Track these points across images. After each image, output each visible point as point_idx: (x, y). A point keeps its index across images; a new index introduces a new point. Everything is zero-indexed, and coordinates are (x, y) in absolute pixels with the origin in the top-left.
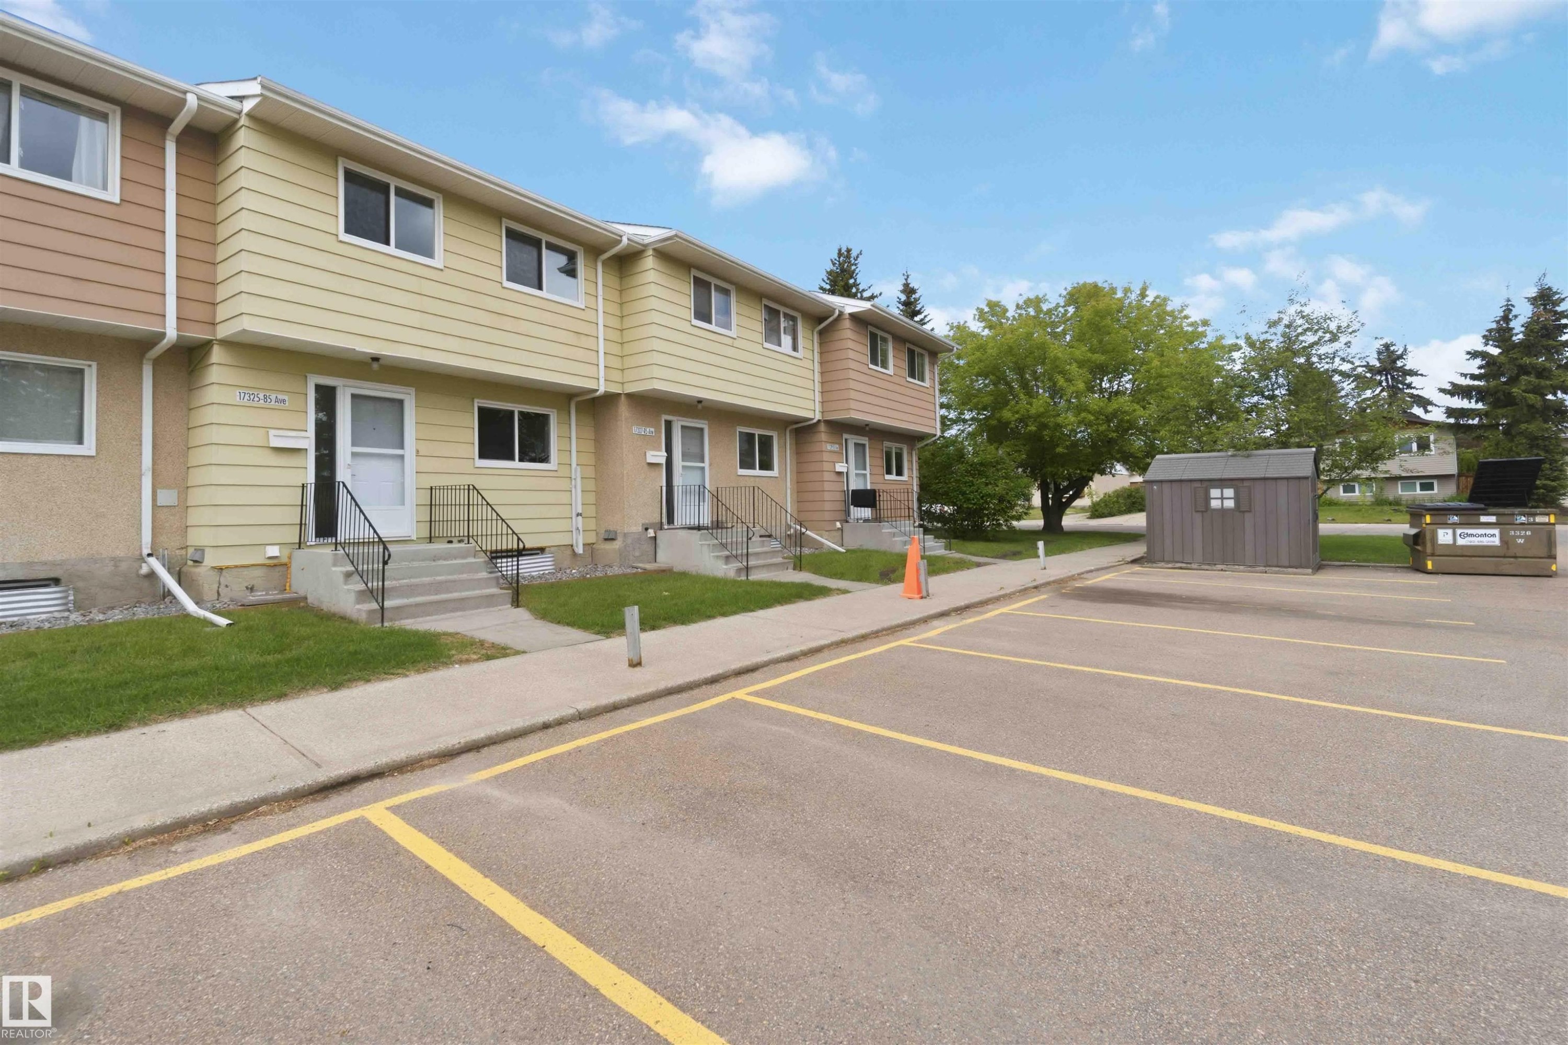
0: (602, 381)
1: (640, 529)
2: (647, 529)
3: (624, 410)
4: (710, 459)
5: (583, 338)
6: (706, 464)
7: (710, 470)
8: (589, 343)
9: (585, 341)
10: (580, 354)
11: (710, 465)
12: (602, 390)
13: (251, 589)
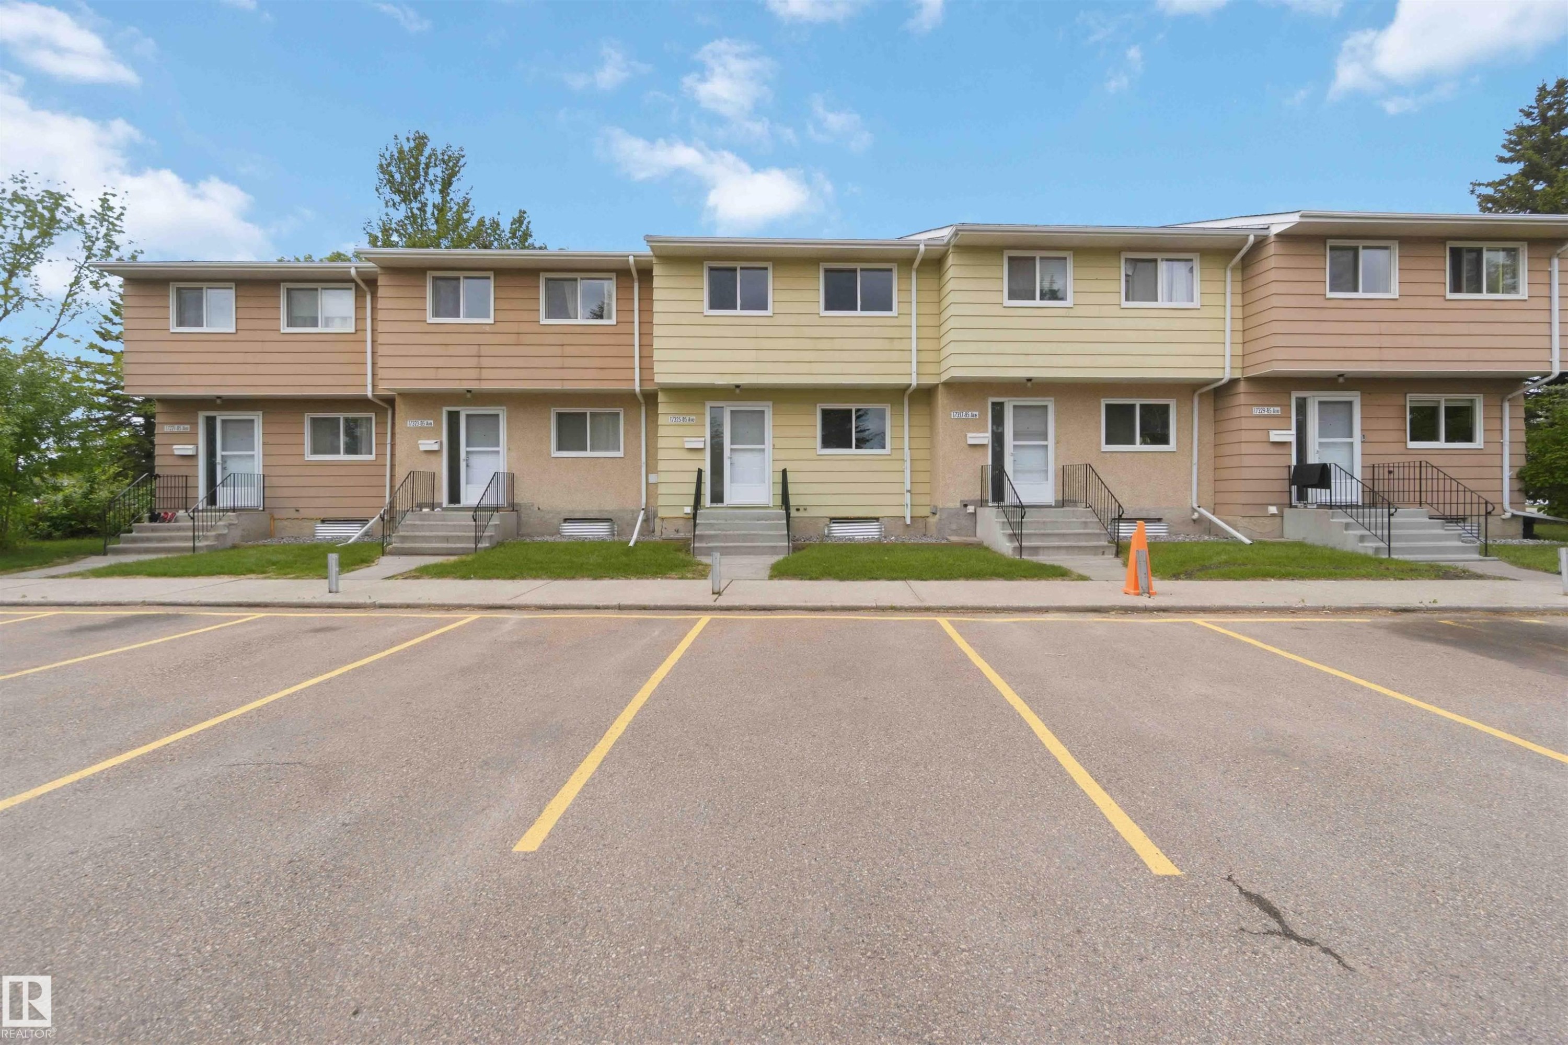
0: (914, 375)
1: (958, 505)
2: (966, 506)
3: (942, 399)
4: (1056, 436)
5: (896, 341)
6: (1051, 442)
7: (1056, 448)
8: (903, 345)
9: (897, 344)
10: (895, 356)
11: (1057, 442)
12: (914, 383)
13: (677, 531)
